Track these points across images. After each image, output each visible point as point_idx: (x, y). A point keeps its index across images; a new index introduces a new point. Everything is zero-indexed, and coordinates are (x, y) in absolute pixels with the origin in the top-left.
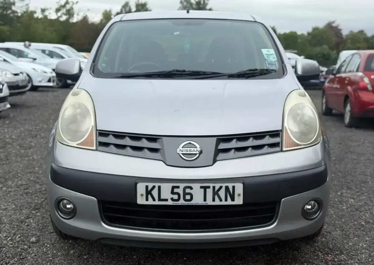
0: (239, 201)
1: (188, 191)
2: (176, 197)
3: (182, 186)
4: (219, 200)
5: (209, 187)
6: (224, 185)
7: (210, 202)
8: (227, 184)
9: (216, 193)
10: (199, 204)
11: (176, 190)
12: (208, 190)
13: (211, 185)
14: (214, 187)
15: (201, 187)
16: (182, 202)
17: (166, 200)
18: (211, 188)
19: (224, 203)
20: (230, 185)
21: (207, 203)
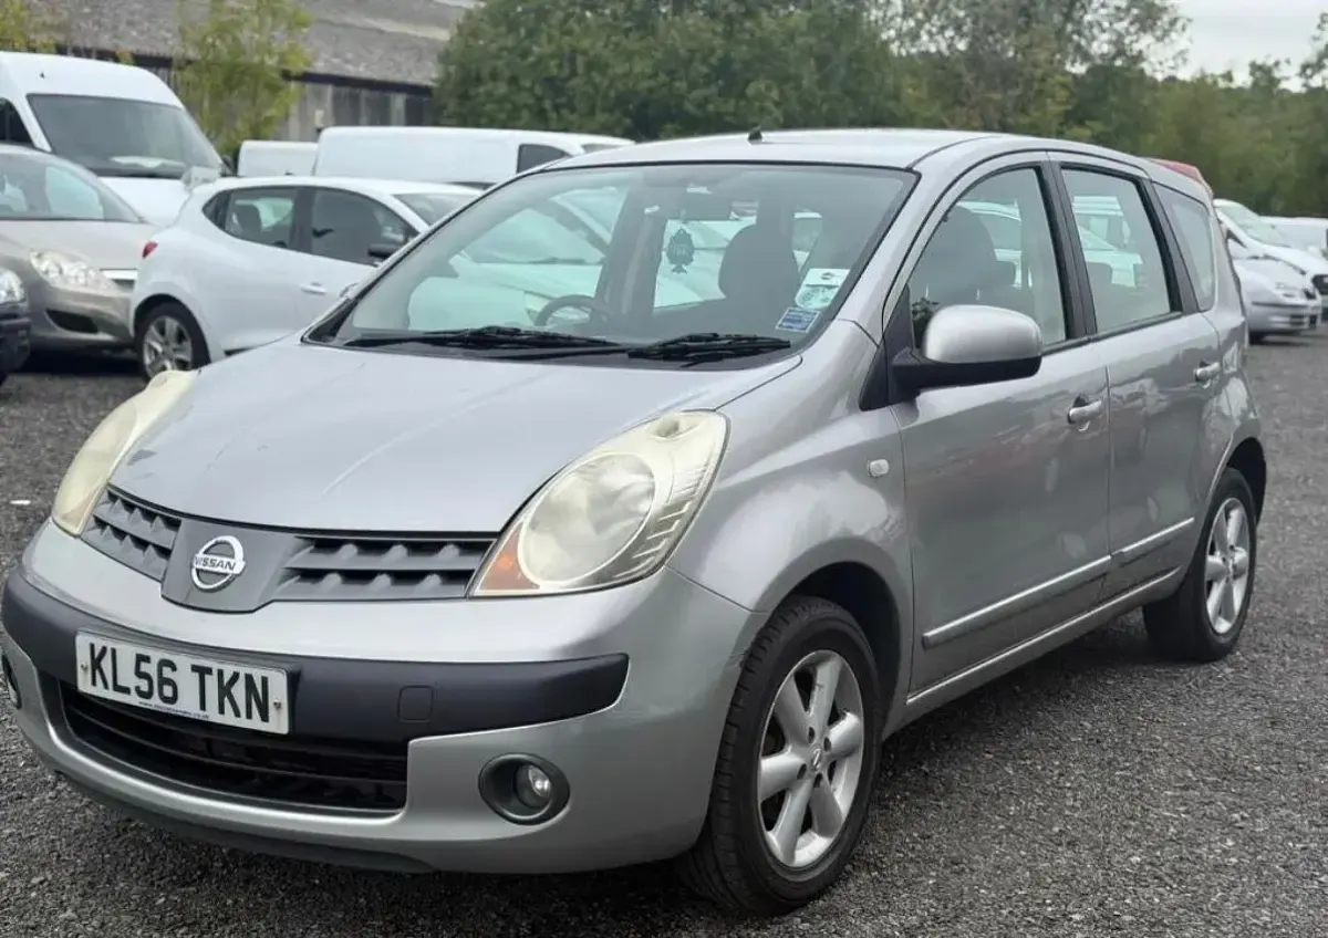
0: (279, 723)
1: (167, 672)
2: (144, 686)
3: (156, 656)
4: (233, 714)
5: (209, 671)
6: (243, 671)
7: (212, 715)
8: (249, 670)
9: (225, 691)
10: (192, 716)
11: (144, 667)
12: (207, 677)
13: (215, 666)
14: (221, 673)
15: (195, 668)
16: (155, 703)
17: (126, 690)
18: (215, 673)
19: (243, 722)
20: (257, 674)
21: (207, 716)
